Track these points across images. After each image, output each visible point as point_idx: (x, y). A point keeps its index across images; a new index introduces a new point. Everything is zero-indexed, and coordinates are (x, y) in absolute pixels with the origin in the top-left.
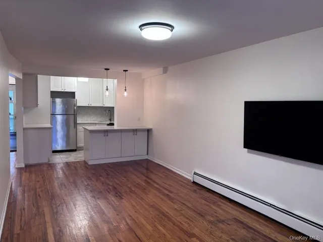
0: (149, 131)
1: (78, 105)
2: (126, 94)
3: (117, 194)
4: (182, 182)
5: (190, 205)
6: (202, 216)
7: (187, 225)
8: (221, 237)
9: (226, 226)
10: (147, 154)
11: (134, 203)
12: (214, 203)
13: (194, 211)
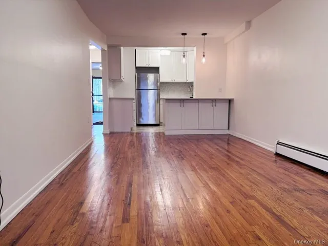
0: (230, 101)
1: (161, 81)
2: (204, 60)
3: (180, 155)
4: (262, 153)
5: (262, 172)
6: (273, 182)
7: (248, 188)
8: (292, 204)
9: (306, 195)
10: (228, 129)
11: (194, 164)
12: (297, 174)
13: (265, 177)
